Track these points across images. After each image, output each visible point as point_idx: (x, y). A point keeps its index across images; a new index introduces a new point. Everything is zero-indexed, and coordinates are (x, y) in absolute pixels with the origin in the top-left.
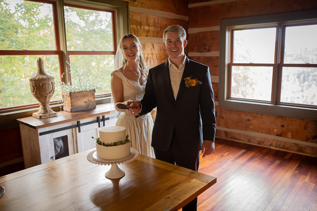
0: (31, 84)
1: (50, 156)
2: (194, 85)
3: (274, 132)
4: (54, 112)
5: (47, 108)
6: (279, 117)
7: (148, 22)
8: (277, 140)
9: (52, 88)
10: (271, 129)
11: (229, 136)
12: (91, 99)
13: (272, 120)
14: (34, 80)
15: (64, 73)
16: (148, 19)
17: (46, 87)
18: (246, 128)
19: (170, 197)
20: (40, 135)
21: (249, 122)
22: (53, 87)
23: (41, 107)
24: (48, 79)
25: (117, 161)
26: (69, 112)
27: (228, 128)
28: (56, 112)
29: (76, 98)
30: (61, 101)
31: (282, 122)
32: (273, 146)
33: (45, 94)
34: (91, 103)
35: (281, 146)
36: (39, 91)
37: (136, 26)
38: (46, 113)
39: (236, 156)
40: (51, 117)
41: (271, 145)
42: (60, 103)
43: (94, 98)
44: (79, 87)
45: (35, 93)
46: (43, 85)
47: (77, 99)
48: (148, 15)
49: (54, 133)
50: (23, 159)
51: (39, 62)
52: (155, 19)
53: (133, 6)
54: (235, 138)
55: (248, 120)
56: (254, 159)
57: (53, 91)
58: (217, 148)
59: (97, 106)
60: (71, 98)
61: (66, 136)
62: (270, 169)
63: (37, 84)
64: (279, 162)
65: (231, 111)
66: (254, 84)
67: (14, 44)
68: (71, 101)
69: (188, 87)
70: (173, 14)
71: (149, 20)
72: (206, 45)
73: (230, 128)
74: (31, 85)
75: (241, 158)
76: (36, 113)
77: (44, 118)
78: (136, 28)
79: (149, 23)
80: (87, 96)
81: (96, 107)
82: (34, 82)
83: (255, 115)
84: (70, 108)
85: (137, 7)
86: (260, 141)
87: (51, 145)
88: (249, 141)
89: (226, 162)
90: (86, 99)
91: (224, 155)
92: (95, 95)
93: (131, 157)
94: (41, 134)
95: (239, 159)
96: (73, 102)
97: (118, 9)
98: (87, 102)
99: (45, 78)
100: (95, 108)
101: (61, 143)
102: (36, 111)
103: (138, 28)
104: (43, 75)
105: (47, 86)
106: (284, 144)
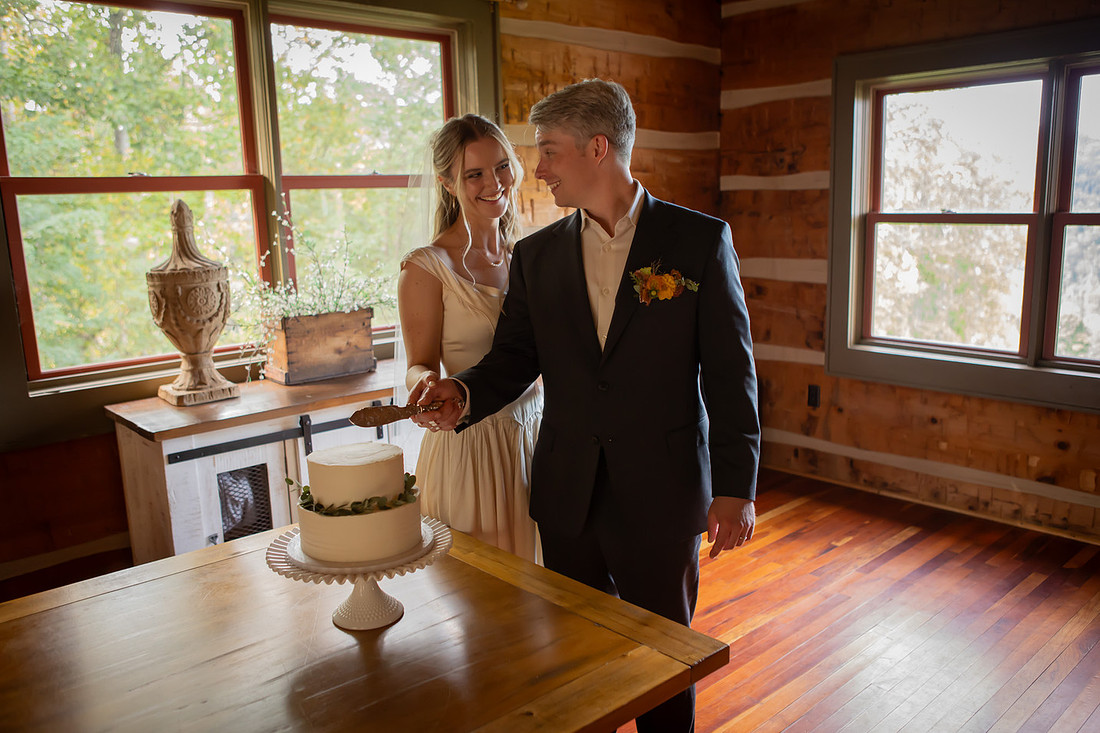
0: (151, 289)
1: (207, 533)
2: (667, 295)
3: (1028, 468)
4: (230, 384)
5: (205, 371)
6: (1049, 410)
7: (572, 71)
8: (1040, 498)
9: (218, 304)
10: (1019, 457)
11: (864, 476)
12: (357, 339)
13: (1021, 424)
14: (160, 275)
15: (268, 252)
16: (569, 59)
17: (196, 299)
18: (926, 449)
19: (531, 714)
20: (170, 463)
21: (935, 428)
22: (224, 301)
23: (185, 365)
24: (204, 272)
25: (360, 569)
26: (280, 383)
27: (858, 445)
28: (235, 385)
29: (304, 336)
30: (253, 347)
31: (1060, 431)
32: (1027, 520)
33: (195, 322)
34: (359, 354)
35: (1057, 520)
36: (174, 312)
37: (526, 86)
38: (199, 387)
39: (881, 550)
40: (215, 399)
41: (1017, 514)
42: (247, 355)
43: (370, 337)
44: (317, 300)
45: (161, 321)
46: (188, 292)
47: (307, 338)
48: (571, 47)
49: (218, 457)
50: (128, 539)
51: (176, 215)
52: (595, 59)
53: (515, 17)
54: (885, 486)
55: (934, 421)
56: (947, 565)
57: (221, 314)
58: (815, 520)
59: (380, 365)
60: (287, 337)
61: (263, 467)
62: (1002, 606)
63: (167, 289)
64: (1042, 579)
65: (869, 386)
66: (995, 287)
67: (171, 156)
68: (287, 348)
69: (648, 303)
70: (664, 40)
71: (575, 64)
72: (783, 150)
73: (867, 449)
74: (149, 293)
75: (897, 558)
76: (168, 388)
77: (194, 403)
78: (526, 93)
79: (575, 74)
80: (342, 331)
81: (375, 367)
82: (157, 283)
83: (957, 402)
84: (285, 372)
85: (531, 19)
86: (978, 498)
87: (210, 495)
88: (936, 496)
89: (838, 570)
90: (339, 342)
91: (835, 547)
92: (373, 327)
93: (418, 554)
94: (174, 458)
95: (889, 562)
96: (293, 349)
97: (460, 27)
98: (343, 349)
99: (196, 268)
100: (371, 371)
101: (244, 490)
102: (170, 380)
103: (534, 93)
104: (190, 259)
105: (201, 295)
106: (1069, 511)
